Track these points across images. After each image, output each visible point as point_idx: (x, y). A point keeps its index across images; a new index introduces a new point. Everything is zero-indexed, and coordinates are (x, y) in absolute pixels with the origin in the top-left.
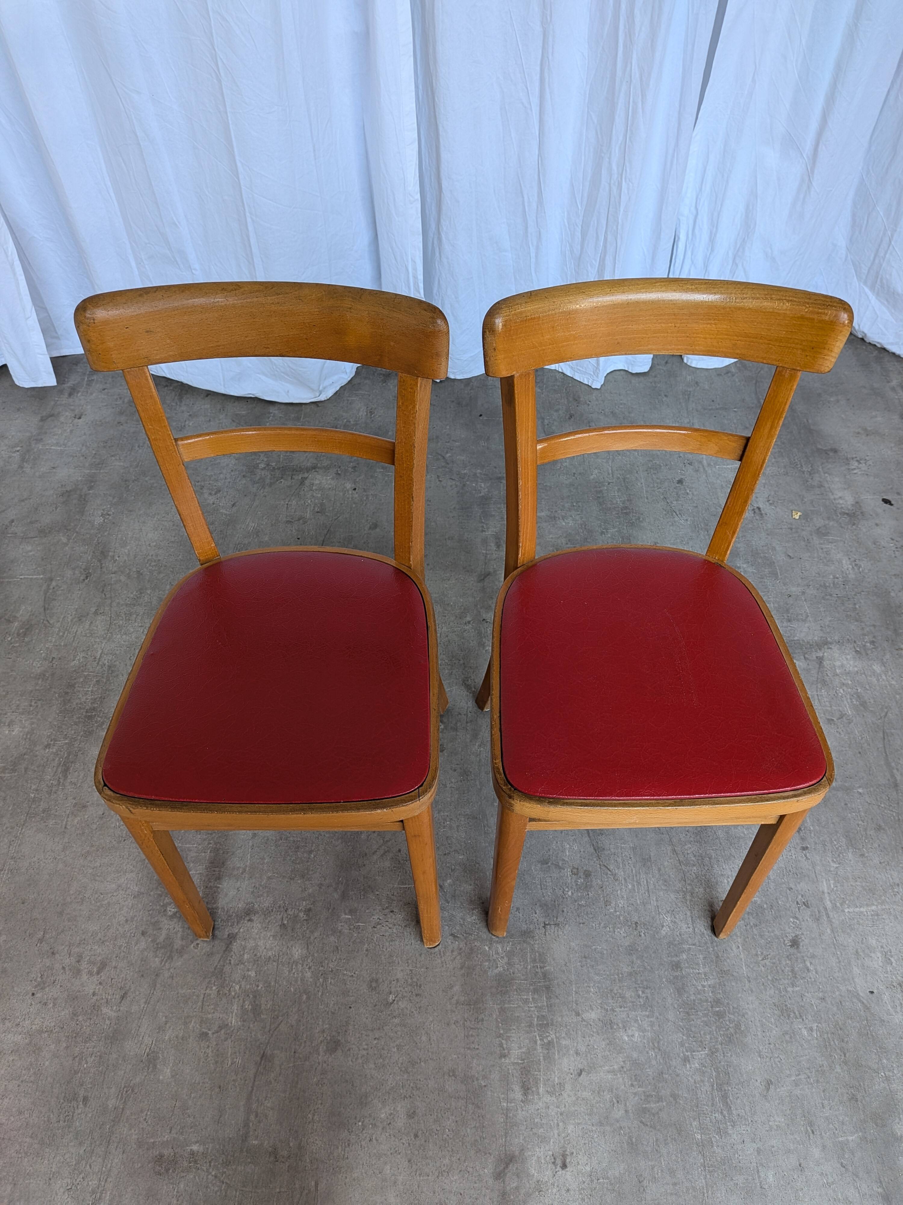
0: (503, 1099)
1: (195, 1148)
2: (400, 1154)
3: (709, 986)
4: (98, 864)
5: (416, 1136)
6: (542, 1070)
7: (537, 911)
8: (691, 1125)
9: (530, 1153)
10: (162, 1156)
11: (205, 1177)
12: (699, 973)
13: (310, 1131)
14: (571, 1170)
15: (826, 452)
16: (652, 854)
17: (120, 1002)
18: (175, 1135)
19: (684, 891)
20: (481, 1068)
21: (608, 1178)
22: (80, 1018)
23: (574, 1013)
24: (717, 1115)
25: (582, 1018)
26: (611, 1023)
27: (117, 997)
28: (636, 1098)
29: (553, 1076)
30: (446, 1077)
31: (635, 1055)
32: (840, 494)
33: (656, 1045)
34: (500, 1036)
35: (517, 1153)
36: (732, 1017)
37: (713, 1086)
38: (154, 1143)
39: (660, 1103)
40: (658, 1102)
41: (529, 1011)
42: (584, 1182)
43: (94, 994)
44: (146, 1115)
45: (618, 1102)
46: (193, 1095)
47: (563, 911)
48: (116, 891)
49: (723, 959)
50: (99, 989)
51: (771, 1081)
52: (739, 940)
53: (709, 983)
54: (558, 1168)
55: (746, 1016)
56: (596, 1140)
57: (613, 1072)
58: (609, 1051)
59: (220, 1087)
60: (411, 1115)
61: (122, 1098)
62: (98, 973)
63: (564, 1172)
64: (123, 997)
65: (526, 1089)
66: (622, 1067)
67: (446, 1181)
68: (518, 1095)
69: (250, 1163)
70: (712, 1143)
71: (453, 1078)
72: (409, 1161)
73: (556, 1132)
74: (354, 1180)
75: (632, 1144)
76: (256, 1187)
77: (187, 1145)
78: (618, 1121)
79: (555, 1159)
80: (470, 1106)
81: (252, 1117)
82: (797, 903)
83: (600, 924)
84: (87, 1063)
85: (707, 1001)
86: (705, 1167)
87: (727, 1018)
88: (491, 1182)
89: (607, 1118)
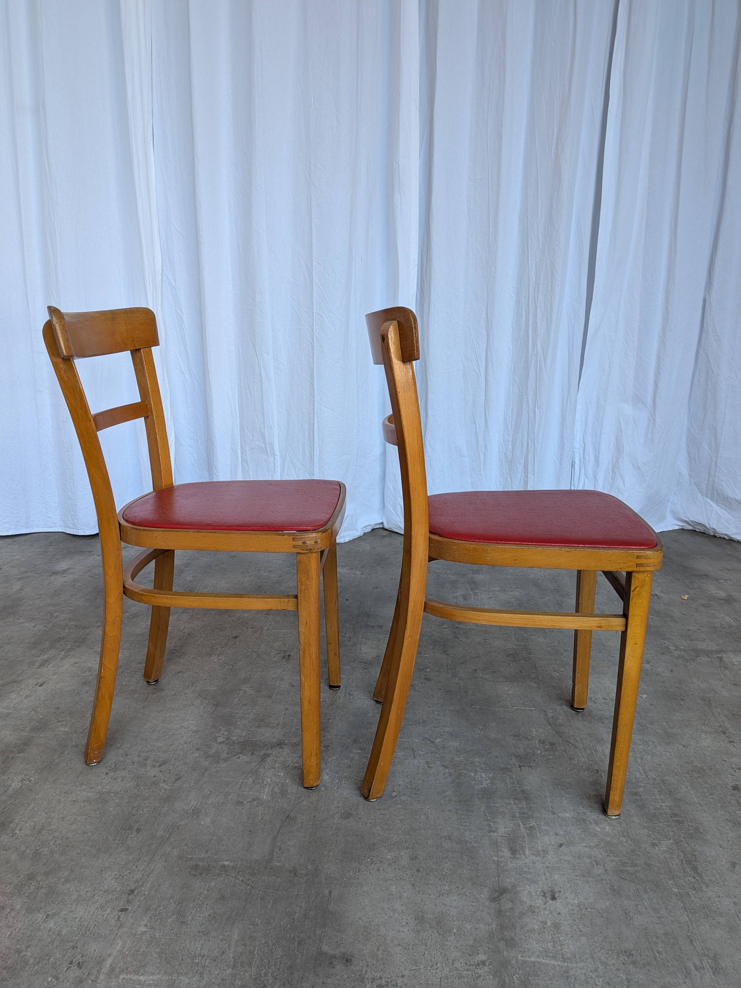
0: (494, 855)
1: (226, 863)
2: (404, 880)
3: (667, 806)
4: (168, 715)
5: (418, 871)
6: (526, 842)
7: (513, 759)
8: (667, 882)
9: (522, 889)
10: (197, 866)
11: (233, 881)
12: (656, 799)
13: (325, 861)
14: (560, 901)
15: (700, 576)
16: (604, 738)
17: (175, 782)
18: (210, 855)
19: (634, 757)
20: (473, 837)
21: (595, 909)
22: (142, 788)
23: (550, 813)
24: (689, 878)
25: (558, 816)
26: (583, 820)
27: (173, 779)
28: (614, 863)
29: (537, 845)
30: (443, 839)
31: (608, 839)
32: (714, 592)
33: (626, 835)
34: (488, 820)
35: (509, 887)
36: (690, 824)
37: (682, 861)
38: (191, 858)
39: (636, 868)
40: (634, 867)
41: (512, 809)
42: (574, 910)
43: (154, 776)
44: (188, 842)
45: (597, 864)
46: (227, 834)
47: (534, 760)
48: (179, 729)
49: (675, 793)
50: (159, 774)
51: (735, 862)
52: (687, 784)
53: (666, 804)
54: (548, 899)
55: (703, 824)
56: (581, 885)
57: (590, 847)
58: (585, 835)
59: (250, 831)
60: (414, 858)
61: (168, 832)
62: (159, 766)
63: (554, 902)
64: (177, 780)
65: (514, 852)
66: (598, 845)
67: (446, 899)
68: (506, 853)
69: (273, 875)
70: (689, 895)
71: (449, 840)
72: (412, 885)
73: (543, 878)
74: (364, 892)
75: (615, 890)
76: (277, 890)
77: (220, 861)
78: (599, 875)
79: (544, 893)
80: (465, 857)
81: (276, 850)
82: (733, 768)
83: (566, 769)
84: (143, 811)
85: (666, 814)
86: (686, 909)
87: (686, 824)
88: (487, 903)
89: (589, 872)
